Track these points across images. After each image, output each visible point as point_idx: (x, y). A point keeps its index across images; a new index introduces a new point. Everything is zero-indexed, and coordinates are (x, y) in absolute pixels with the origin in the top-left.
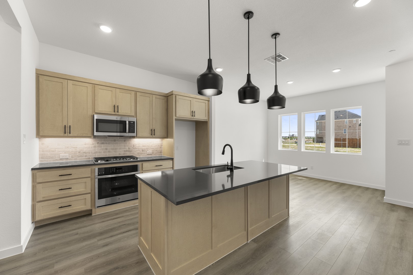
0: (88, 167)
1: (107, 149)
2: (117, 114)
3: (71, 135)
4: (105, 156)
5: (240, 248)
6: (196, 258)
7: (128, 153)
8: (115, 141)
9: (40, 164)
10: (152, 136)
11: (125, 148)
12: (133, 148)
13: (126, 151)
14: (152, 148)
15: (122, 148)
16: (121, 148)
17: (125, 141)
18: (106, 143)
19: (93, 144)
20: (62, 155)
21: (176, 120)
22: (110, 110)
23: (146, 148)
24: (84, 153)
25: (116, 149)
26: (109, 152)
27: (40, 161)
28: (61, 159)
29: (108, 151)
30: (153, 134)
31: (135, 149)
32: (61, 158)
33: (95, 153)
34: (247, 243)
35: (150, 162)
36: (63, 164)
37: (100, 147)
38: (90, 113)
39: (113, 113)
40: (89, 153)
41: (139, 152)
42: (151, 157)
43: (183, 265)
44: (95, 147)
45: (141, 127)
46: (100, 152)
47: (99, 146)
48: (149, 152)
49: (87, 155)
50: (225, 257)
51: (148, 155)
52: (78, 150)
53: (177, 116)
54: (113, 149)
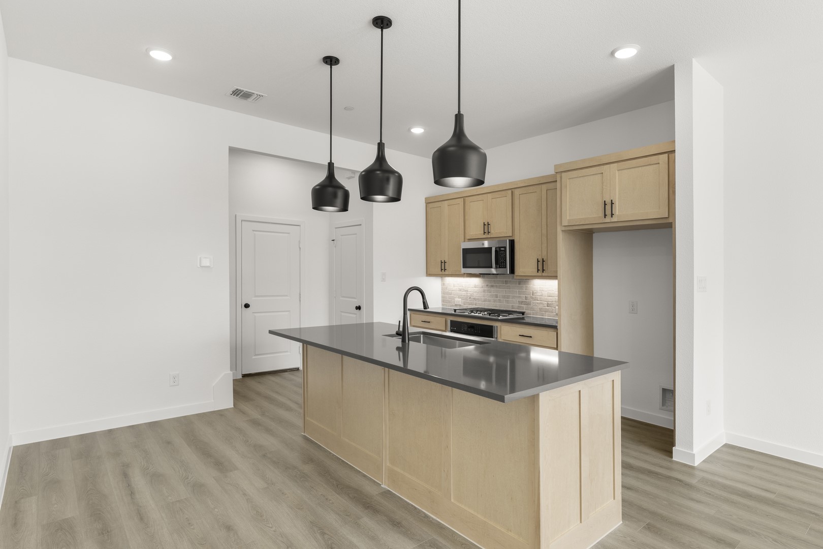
0: (444, 316)
1: (497, 296)
2: (489, 236)
3: (447, 272)
4: (496, 307)
7: (524, 306)
10: (540, 274)
11: (520, 297)
12: (532, 298)
13: (521, 302)
15: (516, 297)
18: (497, 286)
20: (457, 300)
22: (478, 231)
24: (474, 299)
25: (508, 297)
27: (443, 305)
28: (456, 305)
31: (535, 300)
32: (456, 303)
33: (485, 300)
34: (381, 484)
35: (513, 325)
37: (490, 292)
40: (479, 300)
43: (314, 422)
44: (484, 291)
45: (522, 257)
46: (489, 301)
49: (477, 303)
52: (469, 295)
53: (565, 223)
54: (504, 297)
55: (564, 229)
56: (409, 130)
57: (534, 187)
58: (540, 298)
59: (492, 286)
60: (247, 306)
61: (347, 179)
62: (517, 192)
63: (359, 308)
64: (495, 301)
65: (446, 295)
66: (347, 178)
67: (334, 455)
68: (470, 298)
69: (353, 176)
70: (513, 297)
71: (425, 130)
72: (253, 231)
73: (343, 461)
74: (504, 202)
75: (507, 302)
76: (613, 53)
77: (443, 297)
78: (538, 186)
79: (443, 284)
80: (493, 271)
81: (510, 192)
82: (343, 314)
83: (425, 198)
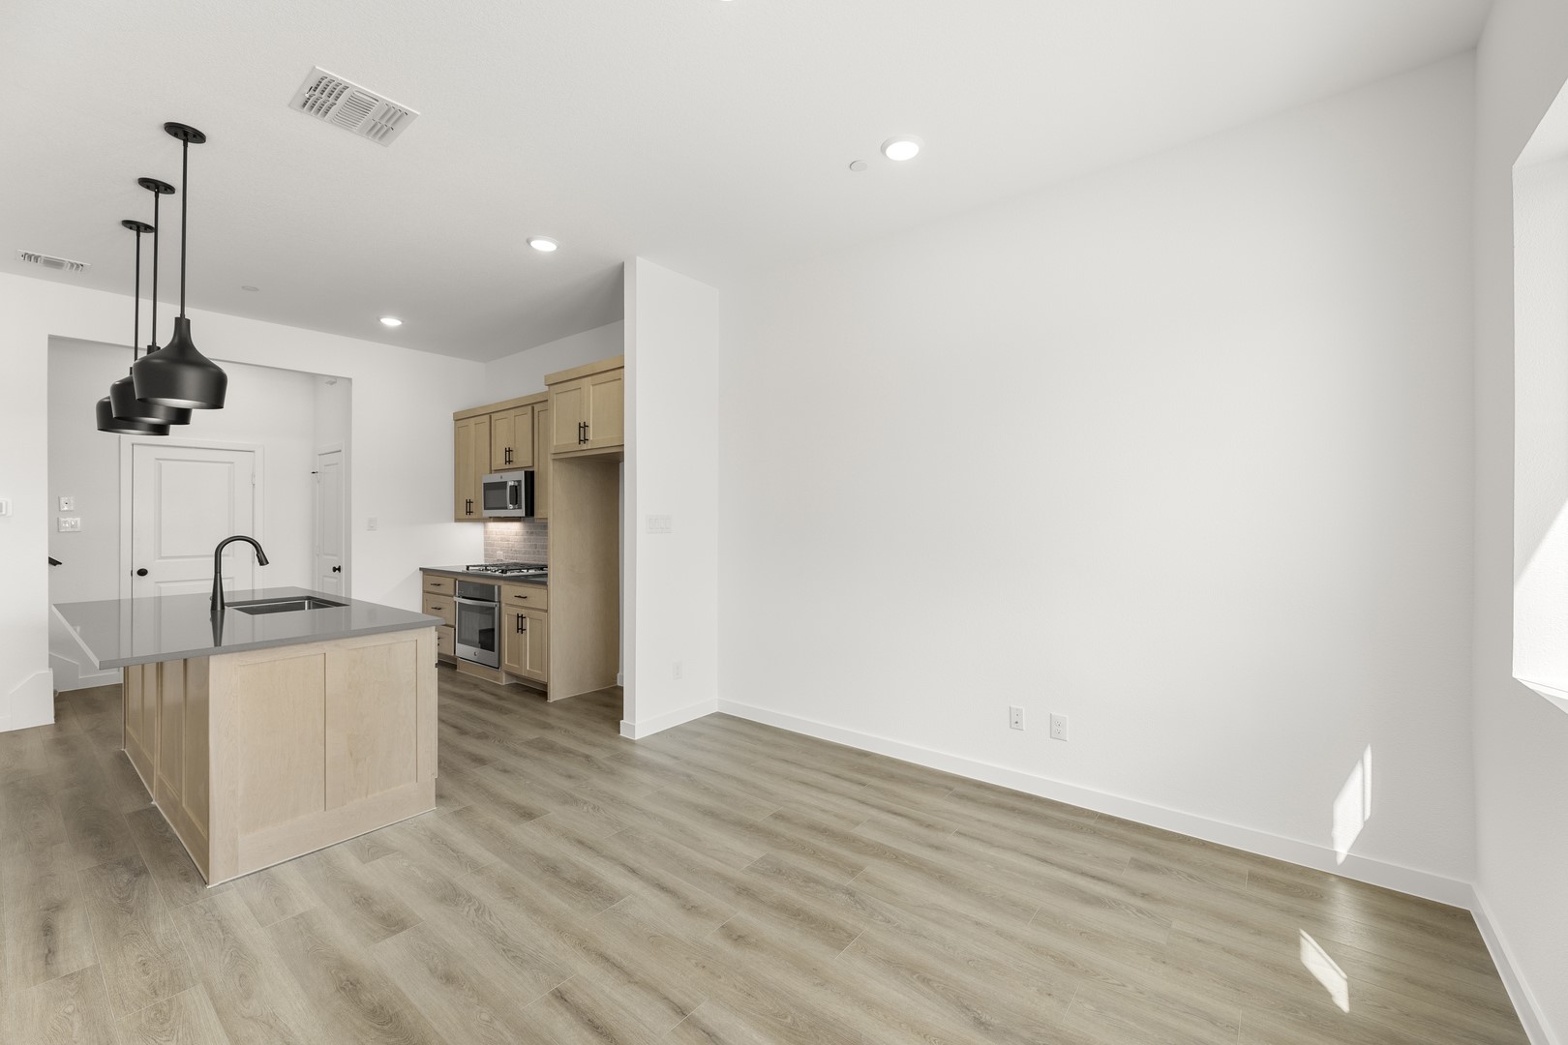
2: (510, 467)
3: (473, 516)
33: (527, 553)
35: (512, 583)
52: (510, 546)
55: (553, 457)
56: (379, 321)
59: (532, 533)
60: (142, 573)
62: (537, 408)
63: (337, 569)
65: (488, 545)
68: (511, 550)
71: (403, 322)
72: (157, 459)
74: (526, 422)
77: (486, 550)
79: (486, 532)
81: (530, 407)
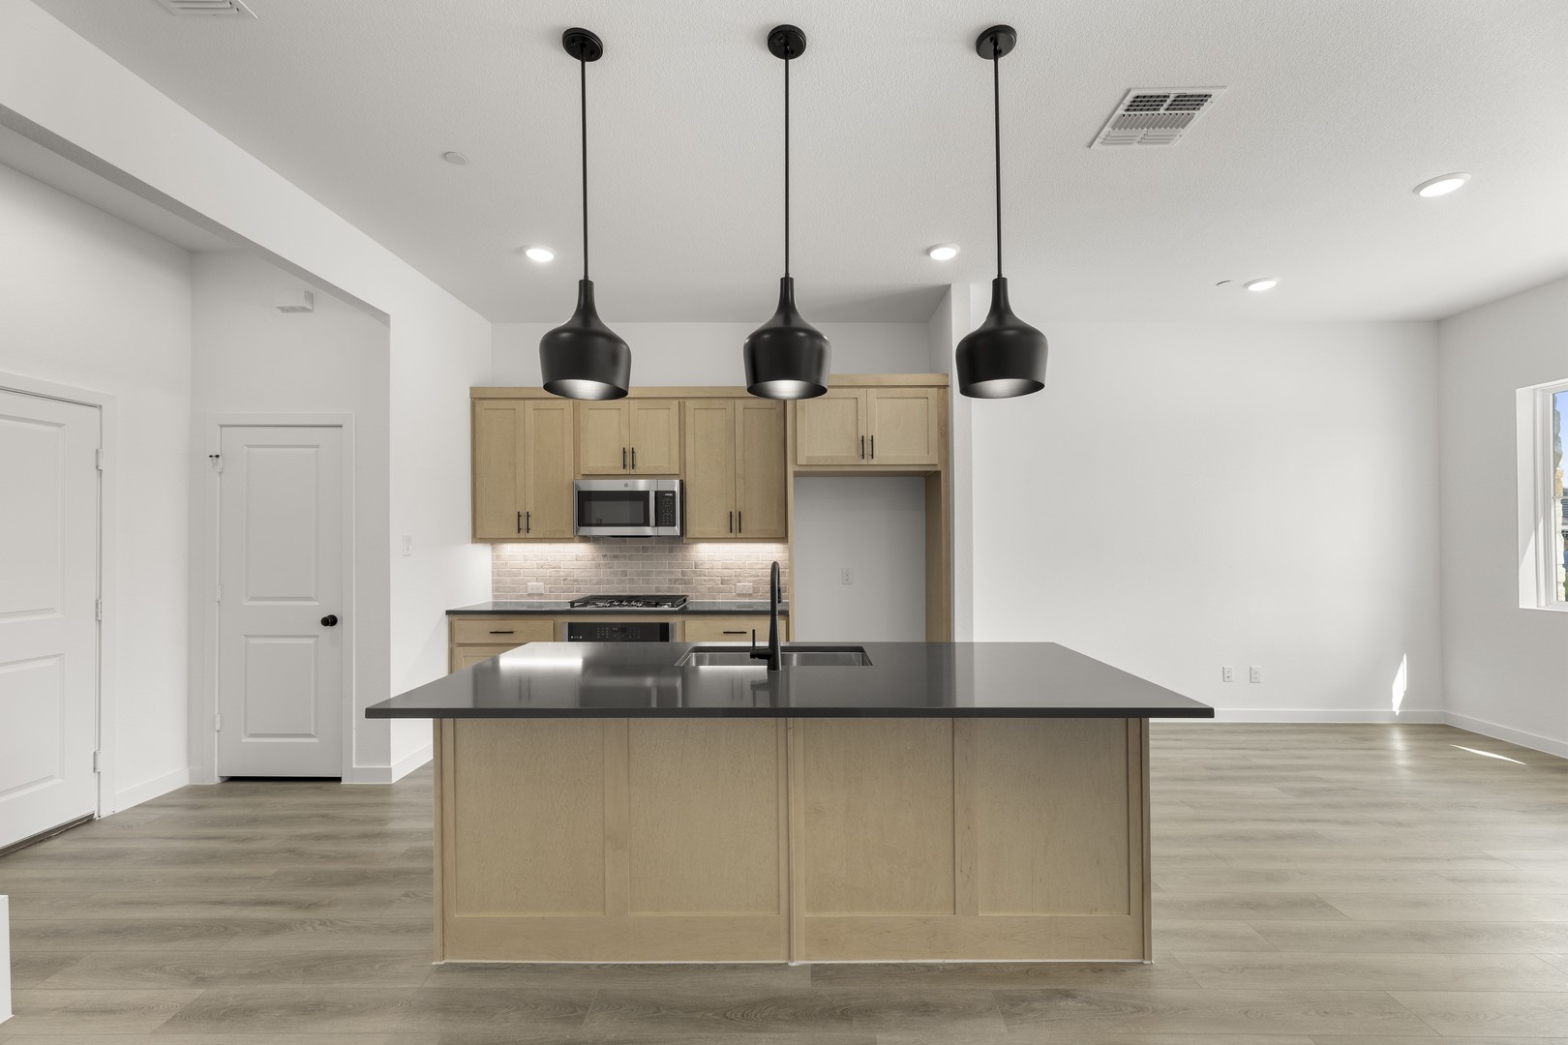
0: (549, 617)
1: (625, 574)
2: (633, 472)
3: (531, 535)
4: (622, 591)
5: (734, 967)
6: (540, 915)
8: (645, 549)
9: (495, 604)
10: (732, 535)
11: (672, 572)
12: (695, 572)
14: (753, 573)
15: (665, 572)
16: (660, 572)
17: (671, 551)
18: (625, 557)
19: (594, 559)
20: (534, 585)
21: (797, 474)
22: (612, 462)
23: (732, 572)
24: (574, 581)
25: (648, 574)
26: (631, 581)
27: (495, 597)
28: (530, 595)
29: (630, 579)
30: (736, 529)
31: (700, 576)
33: (599, 582)
34: (786, 964)
35: (709, 617)
36: (522, 606)
37: (610, 568)
38: (569, 476)
39: (623, 472)
40: (585, 582)
41: (710, 585)
42: (750, 605)
43: (493, 915)
44: (598, 566)
45: (702, 510)
46: (609, 582)
47: (606, 564)
48: (744, 586)
50: (660, 965)
51: (740, 595)
52: (562, 574)
53: (801, 461)
54: (640, 574)
56: (521, 251)
57: (721, 401)
58: (709, 572)
61: (280, 311)
62: (690, 405)
63: (330, 621)
64: (621, 582)
65: (505, 578)
66: (279, 308)
67: (600, 966)
68: (564, 580)
69: (309, 306)
70: (659, 573)
73: (641, 965)
74: (664, 419)
75: (648, 582)
76: (928, 251)
77: (495, 583)
78: (729, 401)
79: (497, 557)
80: (648, 531)
81: (675, 402)
82: (252, 641)
83: (471, 388)
